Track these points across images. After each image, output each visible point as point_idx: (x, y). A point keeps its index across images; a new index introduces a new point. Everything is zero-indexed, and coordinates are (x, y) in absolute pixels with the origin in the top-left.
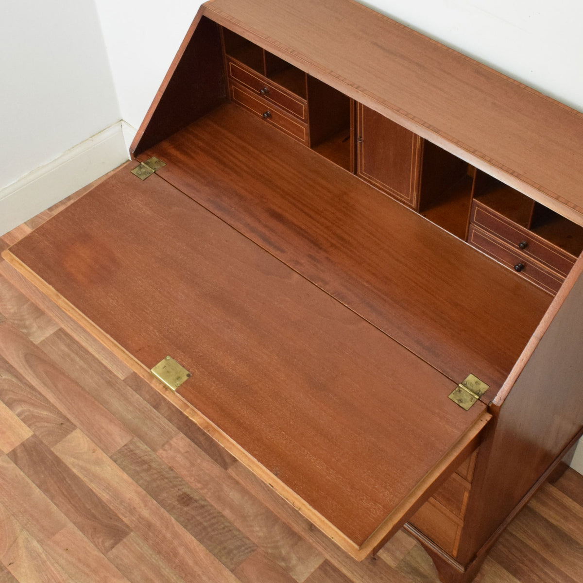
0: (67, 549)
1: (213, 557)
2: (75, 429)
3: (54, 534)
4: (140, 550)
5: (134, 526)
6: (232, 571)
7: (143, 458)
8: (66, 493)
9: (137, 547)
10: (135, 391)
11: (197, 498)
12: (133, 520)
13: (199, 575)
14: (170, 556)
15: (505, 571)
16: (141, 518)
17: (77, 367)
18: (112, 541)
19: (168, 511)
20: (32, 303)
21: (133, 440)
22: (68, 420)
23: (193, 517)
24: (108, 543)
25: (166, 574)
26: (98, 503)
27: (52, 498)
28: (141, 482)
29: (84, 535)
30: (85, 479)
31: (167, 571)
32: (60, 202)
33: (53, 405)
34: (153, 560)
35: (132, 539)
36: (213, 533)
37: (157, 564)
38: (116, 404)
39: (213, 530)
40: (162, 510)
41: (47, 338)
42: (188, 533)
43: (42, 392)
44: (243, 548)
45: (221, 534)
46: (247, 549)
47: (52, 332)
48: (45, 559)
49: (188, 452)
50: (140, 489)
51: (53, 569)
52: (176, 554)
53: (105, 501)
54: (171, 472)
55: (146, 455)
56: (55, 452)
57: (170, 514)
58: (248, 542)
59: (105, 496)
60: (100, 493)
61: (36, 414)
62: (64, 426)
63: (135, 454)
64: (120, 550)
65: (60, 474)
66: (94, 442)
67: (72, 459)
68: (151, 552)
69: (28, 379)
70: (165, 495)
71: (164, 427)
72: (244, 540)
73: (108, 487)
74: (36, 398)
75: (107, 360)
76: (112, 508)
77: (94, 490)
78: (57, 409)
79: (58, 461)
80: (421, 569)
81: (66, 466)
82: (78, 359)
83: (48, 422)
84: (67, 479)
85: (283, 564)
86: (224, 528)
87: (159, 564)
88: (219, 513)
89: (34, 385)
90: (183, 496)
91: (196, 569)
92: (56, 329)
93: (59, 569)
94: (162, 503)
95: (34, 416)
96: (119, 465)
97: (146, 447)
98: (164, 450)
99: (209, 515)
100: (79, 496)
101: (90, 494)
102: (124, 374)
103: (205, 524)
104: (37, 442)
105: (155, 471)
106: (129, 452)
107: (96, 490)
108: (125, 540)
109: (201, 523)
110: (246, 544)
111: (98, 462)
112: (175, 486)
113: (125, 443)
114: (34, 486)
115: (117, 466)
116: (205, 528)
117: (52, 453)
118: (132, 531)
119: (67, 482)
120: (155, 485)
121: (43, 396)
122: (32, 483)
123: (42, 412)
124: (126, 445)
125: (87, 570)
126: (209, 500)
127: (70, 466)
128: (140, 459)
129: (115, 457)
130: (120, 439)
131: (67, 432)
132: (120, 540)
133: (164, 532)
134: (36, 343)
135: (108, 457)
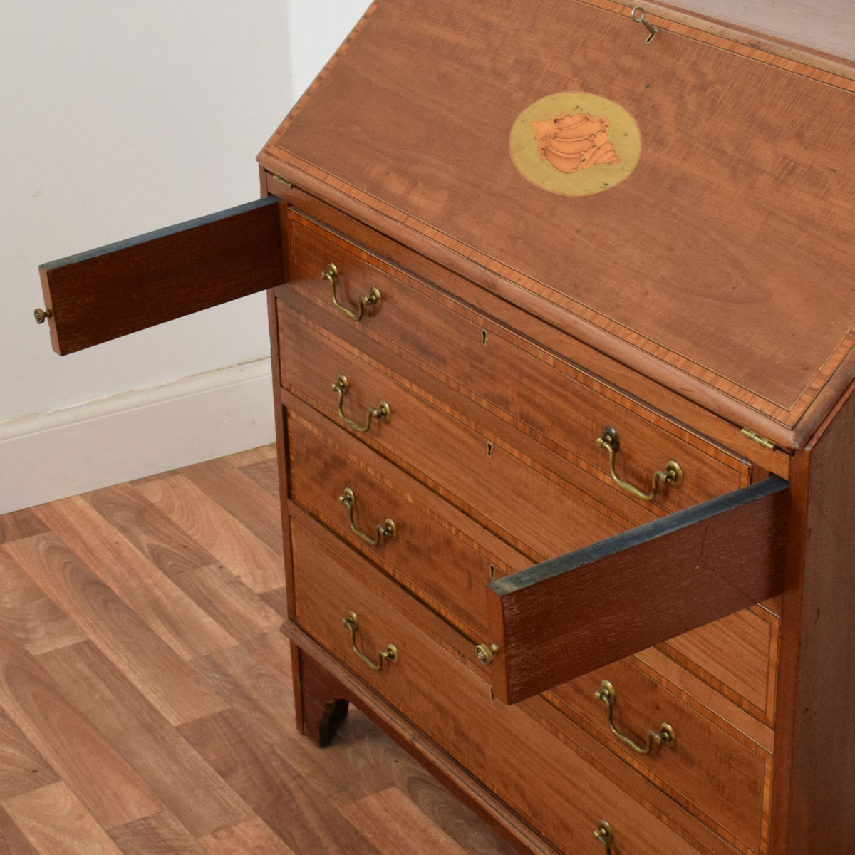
2: (58, 781)
7: (169, 842)
10: (194, 745)
17: (97, 697)
20: (50, 600)
21: (162, 814)
22: (49, 767)
32: (157, 475)
33: (29, 743)
38: (149, 758)
41: (57, 651)
47: (69, 644)
49: (263, 848)
55: (177, 839)
56: (5, 807)
62: (38, 774)
63: (156, 834)
66: (84, 804)
67: (34, 823)
71: (229, 805)
75: (155, 694)
81: (18, 831)
82: (102, 686)
83: (10, 765)
84: (11, 849)
92: (79, 640)
96: (118, 845)
97: (182, 827)
98: (216, 837)
102: (181, 719)
106: (147, 829)
111: (80, 834)
113: (145, 815)
115: (113, 844)
121: (16, 726)
123: (4, 749)
124: (144, 819)
128: (163, 844)
129: (116, 832)
130: (136, 807)
131: (40, 783)
134: (33, 654)
135: (102, 831)
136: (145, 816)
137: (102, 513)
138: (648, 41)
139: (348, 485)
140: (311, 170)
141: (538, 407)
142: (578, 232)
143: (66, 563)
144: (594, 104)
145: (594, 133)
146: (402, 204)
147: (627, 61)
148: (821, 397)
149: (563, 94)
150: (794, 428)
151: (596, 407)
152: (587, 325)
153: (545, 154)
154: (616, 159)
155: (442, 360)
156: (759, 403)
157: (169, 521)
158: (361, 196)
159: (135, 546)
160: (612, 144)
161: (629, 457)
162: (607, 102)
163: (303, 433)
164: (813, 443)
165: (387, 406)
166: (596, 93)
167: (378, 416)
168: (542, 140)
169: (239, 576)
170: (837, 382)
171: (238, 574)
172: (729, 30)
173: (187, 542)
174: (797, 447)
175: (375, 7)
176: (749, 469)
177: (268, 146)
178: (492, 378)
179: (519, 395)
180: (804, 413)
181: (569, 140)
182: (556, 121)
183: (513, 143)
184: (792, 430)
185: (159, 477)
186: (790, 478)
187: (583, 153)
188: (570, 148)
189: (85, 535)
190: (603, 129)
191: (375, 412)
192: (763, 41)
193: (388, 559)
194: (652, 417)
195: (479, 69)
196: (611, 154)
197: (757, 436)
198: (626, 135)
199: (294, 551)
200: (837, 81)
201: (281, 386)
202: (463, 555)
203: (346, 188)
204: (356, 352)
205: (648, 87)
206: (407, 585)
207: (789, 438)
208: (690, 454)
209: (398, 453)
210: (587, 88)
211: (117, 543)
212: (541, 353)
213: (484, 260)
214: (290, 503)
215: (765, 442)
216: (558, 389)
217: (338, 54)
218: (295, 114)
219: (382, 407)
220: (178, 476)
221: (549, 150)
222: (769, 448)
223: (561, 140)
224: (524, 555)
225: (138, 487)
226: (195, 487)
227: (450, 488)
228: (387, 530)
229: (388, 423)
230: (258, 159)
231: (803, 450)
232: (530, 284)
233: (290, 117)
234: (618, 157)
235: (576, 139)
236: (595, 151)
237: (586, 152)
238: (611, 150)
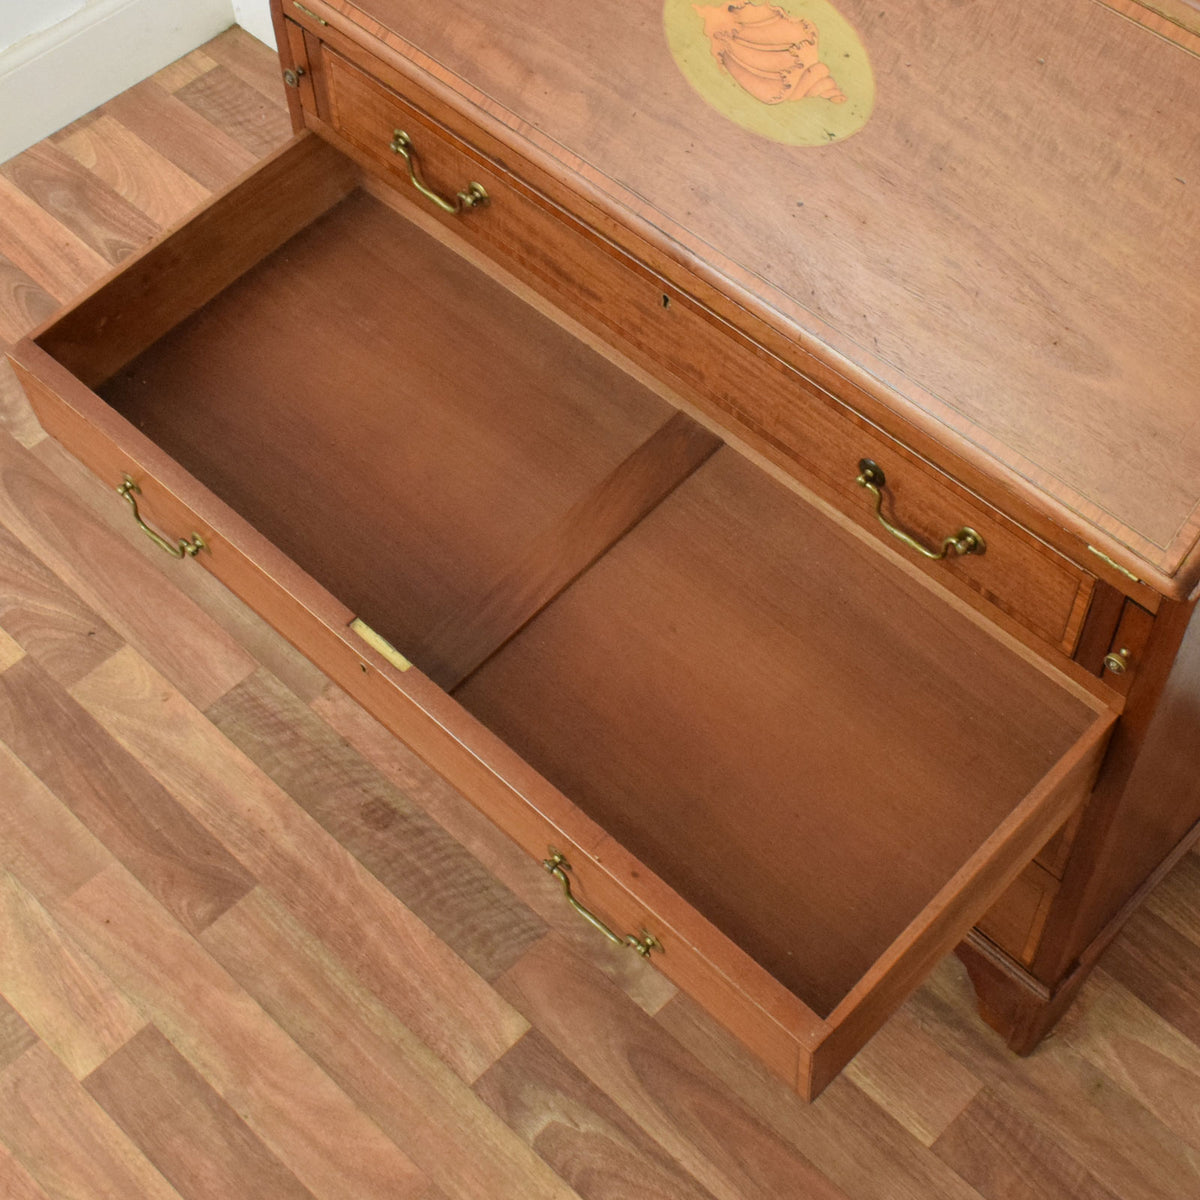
0: (108, 922)
1: (445, 949)
2: (123, 646)
3: (77, 886)
4: (275, 926)
5: (260, 872)
6: (491, 981)
7: (279, 716)
8: (103, 793)
9: (269, 921)
11: (407, 811)
12: (259, 858)
13: (413, 989)
14: (347, 943)
15: (1135, 1000)
16: (278, 854)
18: (210, 906)
19: (339, 840)
21: (257, 674)
22: (105, 625)
23: (398, 854)
24: (202, 911)
25: (338, 983)
26: (176, 815)
27: (71, 802)
28: (276, 771)
29: (147, 889)
30: (147, 762)
31: (339, 977)
32: (79, 120)
33: (70, 591)
34: (308, 952)
35: (258, 902)
36: (444, 894)
37: (316, 959)
39: (446, 887)
40: (327, 837)
42: (388, 891)
43: (43, 559)
44: (516, 930)
45: (463, 895)
46: (524, 931)
48: (59, 941)
50: (273, 788)
51: (75, 964)
52: (359, 940)
53: (193, 813)
54: (345, 749)
55: (287, 710)
56: (76, 698)
57: (345, 847)
58: (526, 916)
59: (193, 801)
60: (182, 795)
61: (32, 610)
62: (96, 638)
63: (261, 706)
64: (228, 926)
65: (89, 749)
66: (166, 676)
67: (116, 716)
68: (301, 933)
69: (15, 531)
70: (332, 802)
72: (517, 910)
73: (200, 781)
74: (31, 573)
76: (210, 828)
77: (168, 788)
78: (79, 598)
79: (84, 720)
80: (936, 992)
81: (102, 731)
83: (59, 630)
84: (106, 761)
85: (610, 969)
86: (470, 882)
87: (321, 962)
88: (459, 846)
89: (24, 540)
90: (373, 807)
91: (408, 974)
93: (92, 966)
94: (325, 821)
95: (26, 615)
96: (224, 731)
97: (287, 690)
98: (329, 699)
99: (436, 850)
100: (134, 799)
101: (159, 797)
103: (428, 872)
104: (34, 674)
105: (308, 748)
106: (247, 701)
107: (172, 787)
108: (241, 903)
109: (415, 871)
110: (524, 921)
111: (175, 723)
112: (356, 783)
113: (239, 679)
114: (29, 774)
115: (218, 732)
116: (426, 882)
117: (70, 701)
118: (257, 882)
119: (106, 769)
120: (308, 778)
121: (46, 568)
122: (27, 768)
123: (46, 606)
124: (239, 686)
125: (155, 971)
126: (434, 816)
127: (112, 731)
128: (272, 719)
129: (215, 712)
130: (226, 671)
131: (101, 654)
132: (231, 903)
133: (330, 885)
134: (27, 446)
135: (198, 712)
136: (238, 682)
137: (32, 196)
143: (16, 288)
145: (797, 43)
146: (516, 104)
150: (1173, 575)
151: (850, 435)
153: (724, 63)
155: (593, 296)
157: (116, 196)
159: (90, 246)
160: (827, 67)
168: (715, 36)
173: (150, 231)
176: (1096, 582)
178: (678, 344)
179: (722, 375)
180: (1186, 556)
181: (758, 47)
182: (731, 9)
184: (1172, 578)
185: (83, 123)
186: (1158, 611)
187: (785, 74)
188: (762, 61)
189: (23, 237)
190: (809, 38)
194: (942, 479)
196: (828, 85)
197: (1112, 560)
198: (847, 56)
200: (1166, 29)
207: (1166, 584)
211: (67, 244)
212: (762, 352)
215: (1125, 571)
220: (105, 119)
221: (729, 56)
222: (1131, 579)
223: (747, 44)
225: (62, 145)
226: (132, 134)
231: (1186, 602)
234: (841, 90)
235: (769, 48)
236: (802, 76)
237: (789, 72)
238: (829, 77)
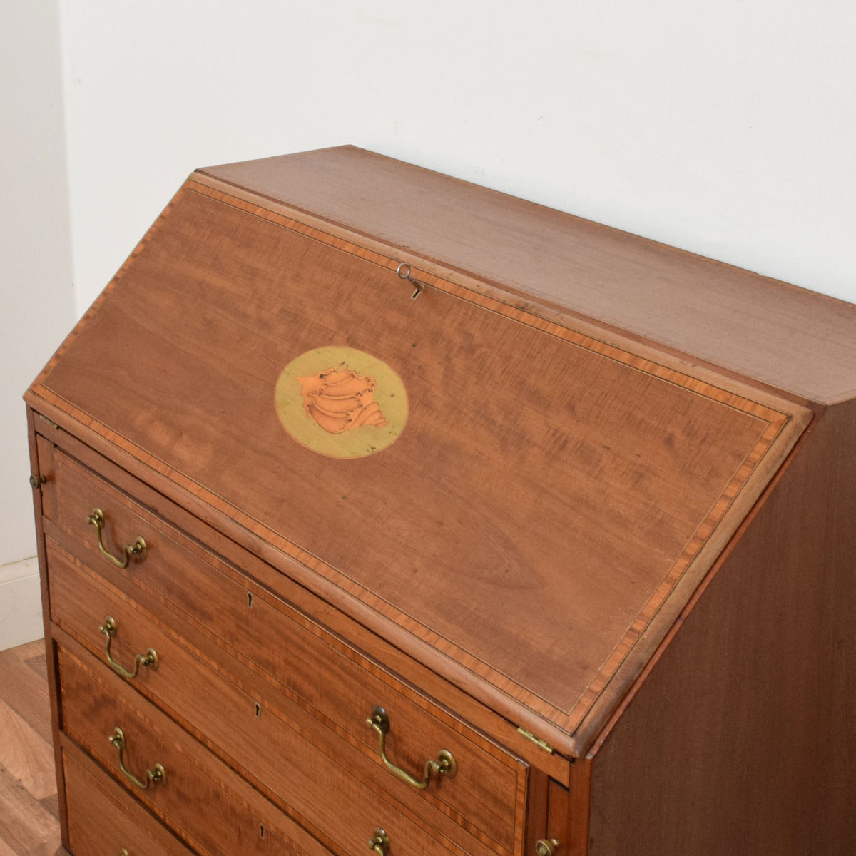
138: (414, 297)
139: (118, 724)
140: (76, 413)
141: (306, 676)
142: (344, 498)
144: (359, 360)
145: (360, 392)
146: (167, 456)
147: (393, 317)
148: (601, 701)
149: (329, 348)
150: (573, 735)
151: (365, 684)
152: (355, 602)
153: (310, 411)
154: (383, 421)
155: (207, 617)
156: (537, 704)
158: (125, 444)
160: (378, 405)
161: (400, 740)
162: (374, 360)
163: (73, 668)
164: (594, 751)
165: (154, 653)
166: (362, 349)
167: (146, 664)
168: (308, 395)
169: (20, 780)
170: (618, 684)
171: (19, 778)
172: (495, 289)
174: (578, 756)
175: (142, 247)
176: (526, 769)
177: (34, 385)
178: (259, 641)
179: (286, 661)
180: (584, 719)
181: (335, 398)
182: (321, 376)
183: (279, 397)
184: (572, 736)
186: (570, 785)
187: (350, 413)
188: (337, 406)
190: (369, 388)
191: (143, 660)
192: (531, 303)
193: (159, 803)
194: (424, 702)
195: (245, 316)
196: (377, 416)
197: (534, 737)
198: (393, 396)
199: (67, 782)
200: (607, 351)
201: (51, 620)
202: (233, 811)
203: (111, 435)
204: (124, 597)
205: (414, 346)
206: (178, 831)
207: (568, 744)
208: (463, 746)
209: (167, 701)
210: (352, 343)
212: (308, 622)
213: (248, 522)
214: (61, 734)
215: (543, 745)
216: (325, 661)
217: (105, 293)
218: (61, 353)
219: (150, 653)
221: (315, 407)
222: (548, 752)
223: (328, 397)
224: (294, 820)
227: (219, 743)
228: (156, 776)
229: (156, 670)
230: (25, 398)
231: (584, 759)
232: (295, 552)
233: (57, 356)
234: (385, 419)
235: (342, 398)
236: (362, 411)
237: (352, 411)
238: (378, 411)
